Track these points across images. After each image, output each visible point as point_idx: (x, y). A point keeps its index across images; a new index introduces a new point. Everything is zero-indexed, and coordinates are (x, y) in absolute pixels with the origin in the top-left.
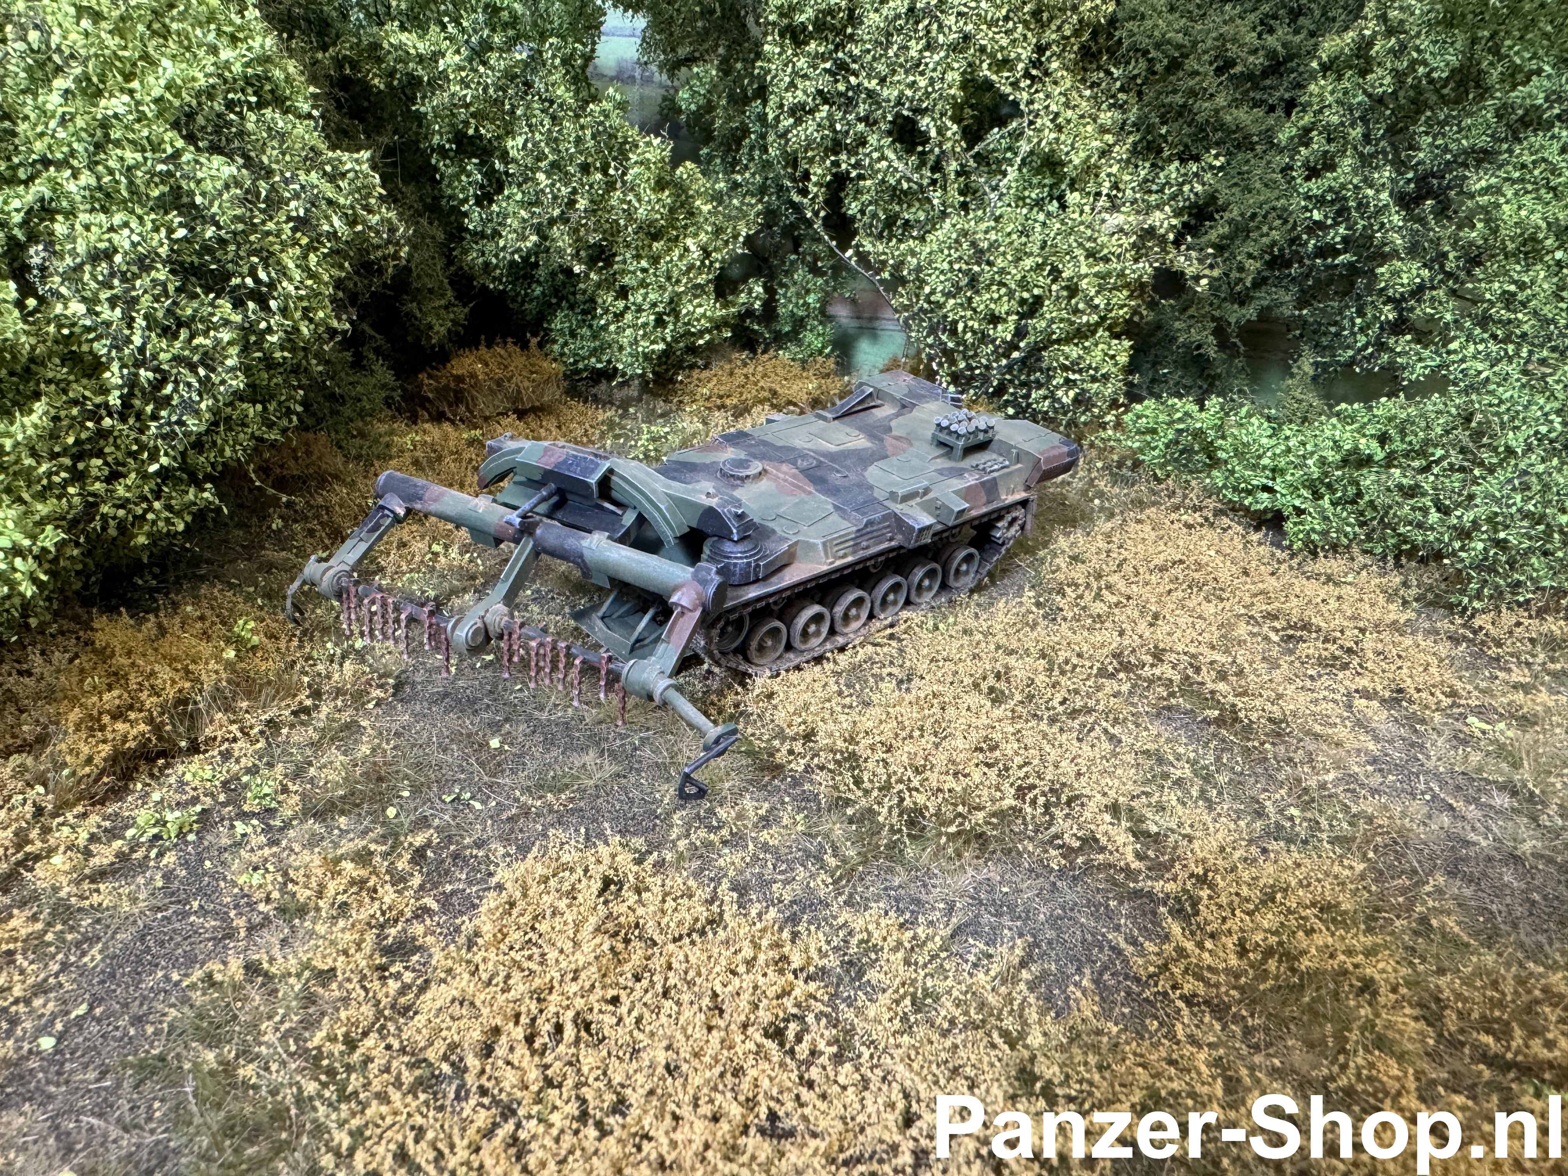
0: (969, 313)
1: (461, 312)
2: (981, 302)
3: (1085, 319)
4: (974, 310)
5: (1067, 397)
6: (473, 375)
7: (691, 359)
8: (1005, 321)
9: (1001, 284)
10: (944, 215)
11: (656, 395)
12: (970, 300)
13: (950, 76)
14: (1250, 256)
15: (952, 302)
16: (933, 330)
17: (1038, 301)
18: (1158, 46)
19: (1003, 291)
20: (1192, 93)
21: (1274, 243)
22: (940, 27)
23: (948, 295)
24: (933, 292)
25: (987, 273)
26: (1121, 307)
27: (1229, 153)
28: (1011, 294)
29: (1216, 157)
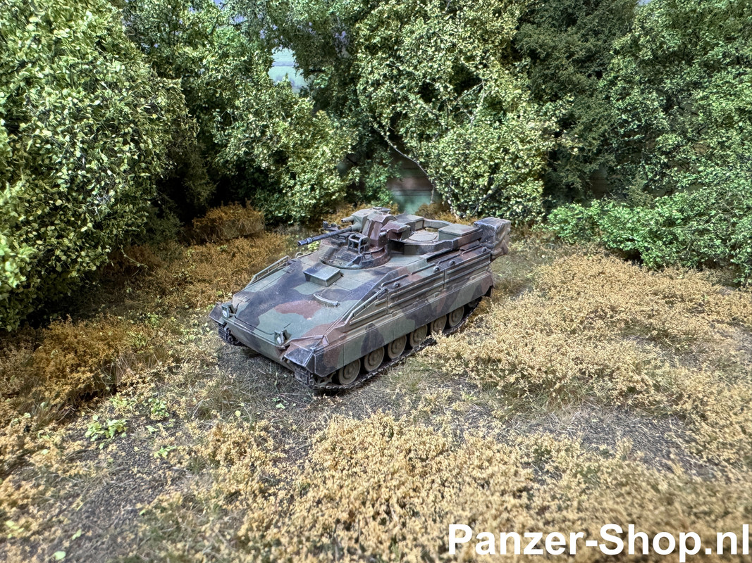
0: (465, 174)
1: (213, 187)
2: (471, 168)
3: (523, 171)
4: (467, 172)
5: (519, 209)
6: (220, 218)
7: (326, 209)
8: (483, 176)
9: (480, 159)
10: (447, 130)
11: (308, 228)
12: (465, 167)
13: (448, 63)
14: (594, 139)
15: (456, 169)
16: (447, 184)
17: (497, 166)
18: (541, 46)
19: (481, 162)
20: (557, 67)
21: (605, 131)
22: (442, 41)
23: (454, 166)
24: (447, 165)
25: (473, 153)
26: (539, 164)
27: (575, 95)
28: (485, 163)
29: (570, 97)
